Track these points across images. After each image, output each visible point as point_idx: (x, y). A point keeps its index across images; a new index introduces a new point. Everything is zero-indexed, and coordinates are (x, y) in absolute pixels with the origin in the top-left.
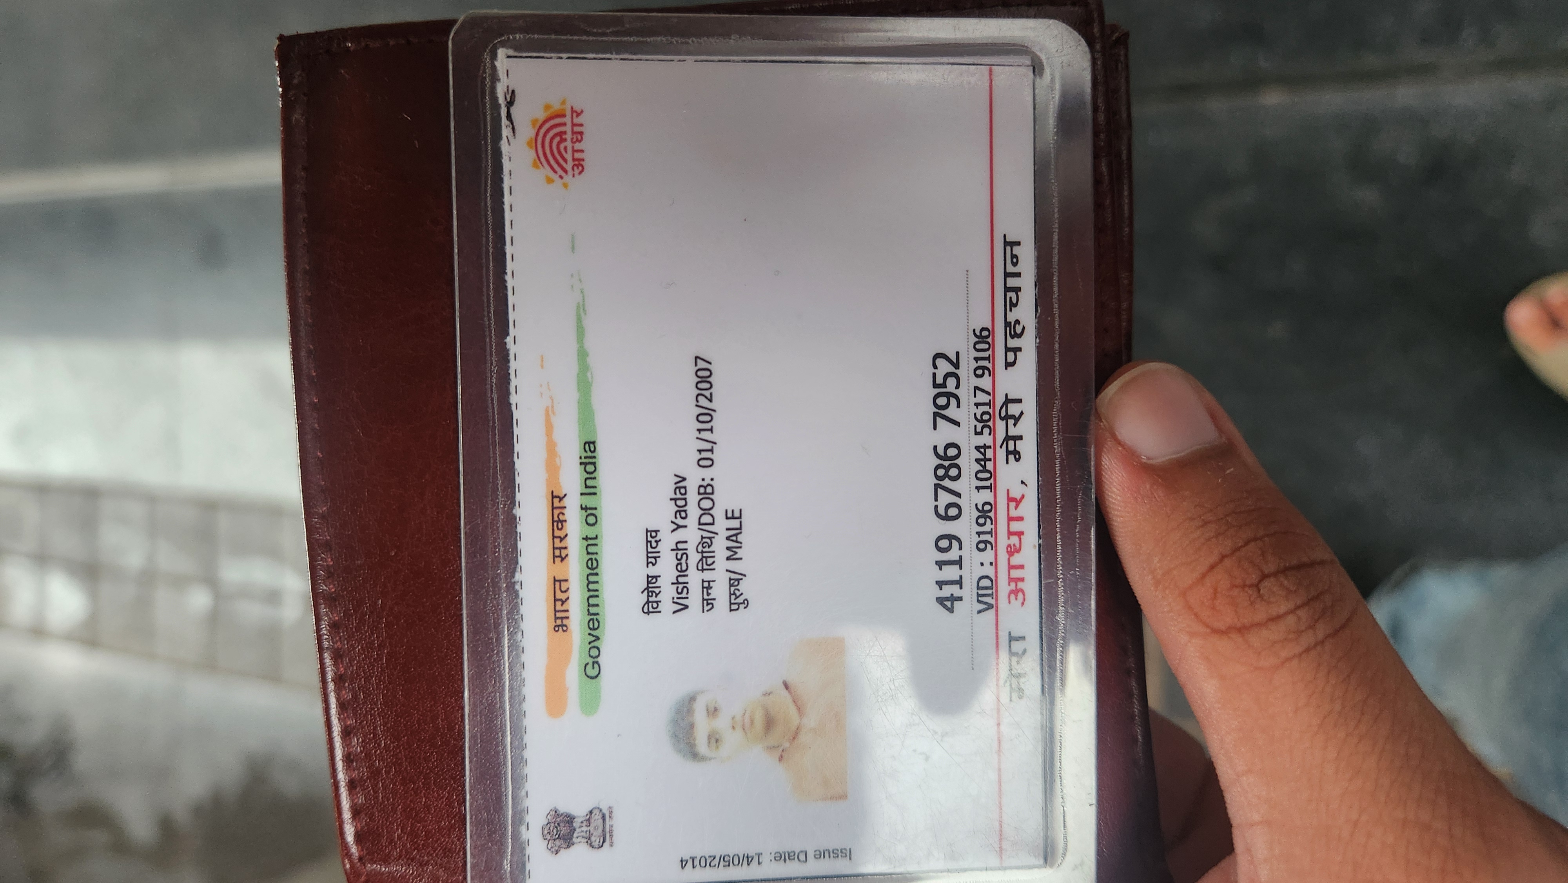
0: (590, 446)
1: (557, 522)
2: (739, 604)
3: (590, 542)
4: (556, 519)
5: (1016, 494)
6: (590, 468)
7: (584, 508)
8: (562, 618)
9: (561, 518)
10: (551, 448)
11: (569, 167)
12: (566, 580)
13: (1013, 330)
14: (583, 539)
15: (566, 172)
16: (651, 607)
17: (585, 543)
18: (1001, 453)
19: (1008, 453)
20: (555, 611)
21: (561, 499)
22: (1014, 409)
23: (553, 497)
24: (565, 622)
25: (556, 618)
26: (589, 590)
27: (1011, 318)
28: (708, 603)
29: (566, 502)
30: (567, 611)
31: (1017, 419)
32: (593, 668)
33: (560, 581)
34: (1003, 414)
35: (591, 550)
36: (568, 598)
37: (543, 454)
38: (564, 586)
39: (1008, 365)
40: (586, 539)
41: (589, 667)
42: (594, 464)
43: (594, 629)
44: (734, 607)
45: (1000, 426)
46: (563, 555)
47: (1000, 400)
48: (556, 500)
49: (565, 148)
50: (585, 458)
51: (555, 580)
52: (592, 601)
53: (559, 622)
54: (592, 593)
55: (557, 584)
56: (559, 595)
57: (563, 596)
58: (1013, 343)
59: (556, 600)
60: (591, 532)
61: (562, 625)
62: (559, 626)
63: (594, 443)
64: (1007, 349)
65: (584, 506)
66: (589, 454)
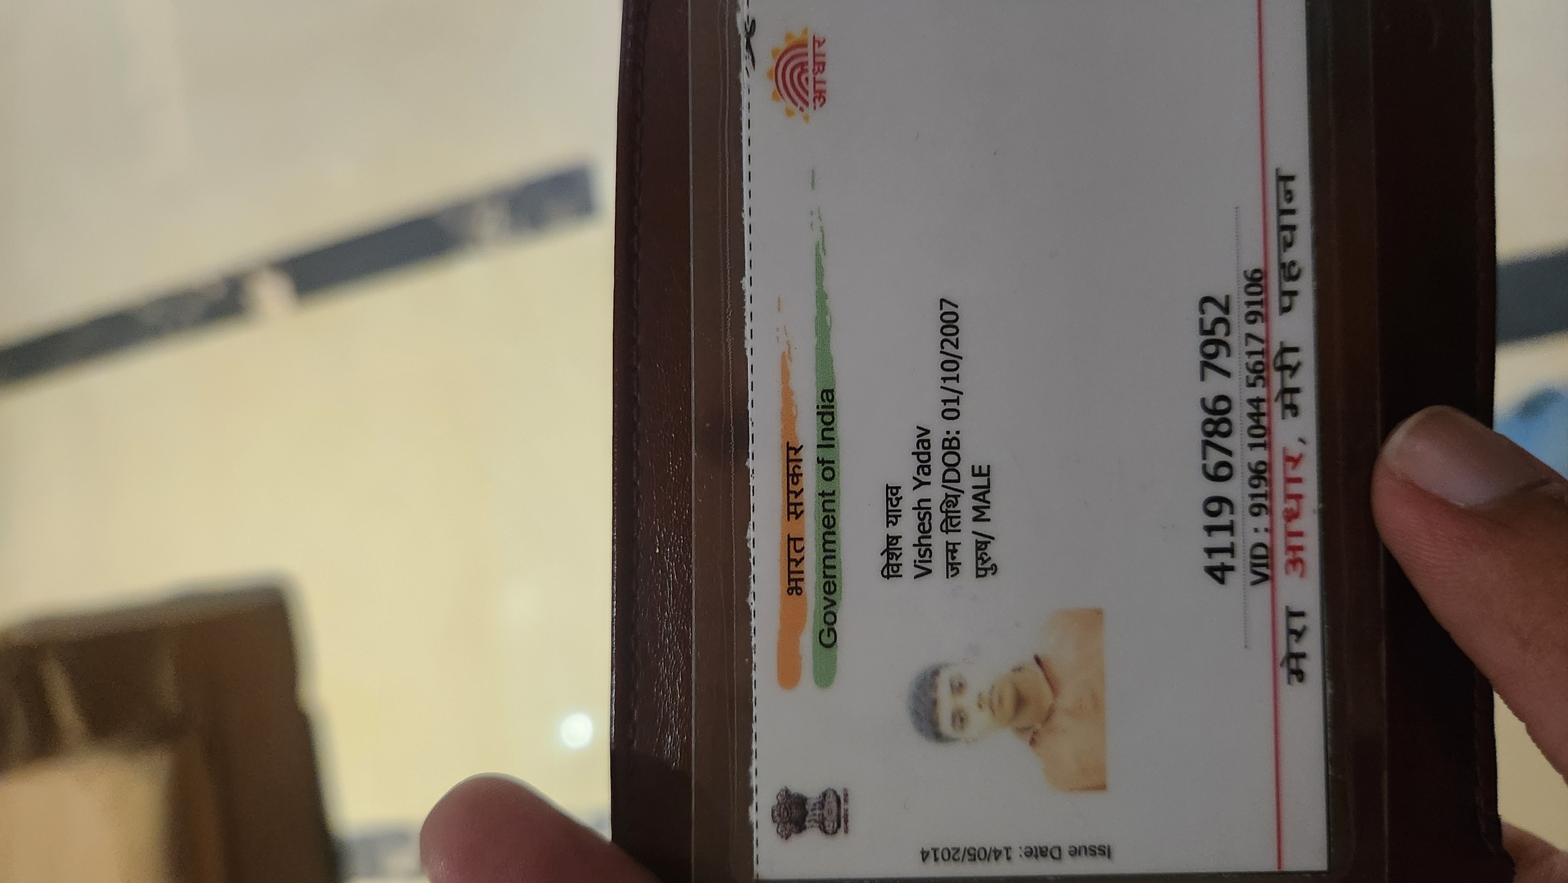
0: (827, 396)
1: (793, 476)
2: (986, 570)
3: (828, 498)
4: (791, 472)
5: (1294, 452)
6: (828, 418)
7: (821, 461)
8: (796, 580)
9: (797, 471)
10: (787, 395)
11: (810, 98)
12: (802, 539)
13: (1289, 272)
14: (820, 494)
15: (807, 104)
16: (891, 571)
17: (822, 499)
18: (1277, 407)
19: (1286, 407)
20: (790, 572)
21: (797, 451)
22: (1291, 359)
23: (789, 449)
24: (799, 584)
25: (790, 580)
26: (825, 550)
27: (1288, 257)
28: (953, 568)
29: (802, 454)
30: (802, 572)
31: (1294, 369)
32: (829, 635)
33: (795, 540)
34: (1278, 364)
35: (828, 506)
36: (803, 558)
37: (776, 403)
38: (799, 546)
39: (1285, 310)
40: (823, 494)
41: (825, 633)
42: (832, 414)
43: (830, 593)
44: (982, 573)
45: (1276, 377)
46: (799, 512)
47: (1275, 348)
48: (792, 452)
49: (807, 79)
50: (823, 407)
51: (789, 539)
52: (828, 562)
53: (793, 584)
54: (828, 554)
55: (792, 543)
56: (794, 555)
57: (798, 557)
58: (1289, 286)
59: (790, 560)
60: (828, 487)
61: (797, 588)
62: (792, 589)
63: (832, 391)
64: (1284, 293)
65: (820, 459)
66: (827, 403)
